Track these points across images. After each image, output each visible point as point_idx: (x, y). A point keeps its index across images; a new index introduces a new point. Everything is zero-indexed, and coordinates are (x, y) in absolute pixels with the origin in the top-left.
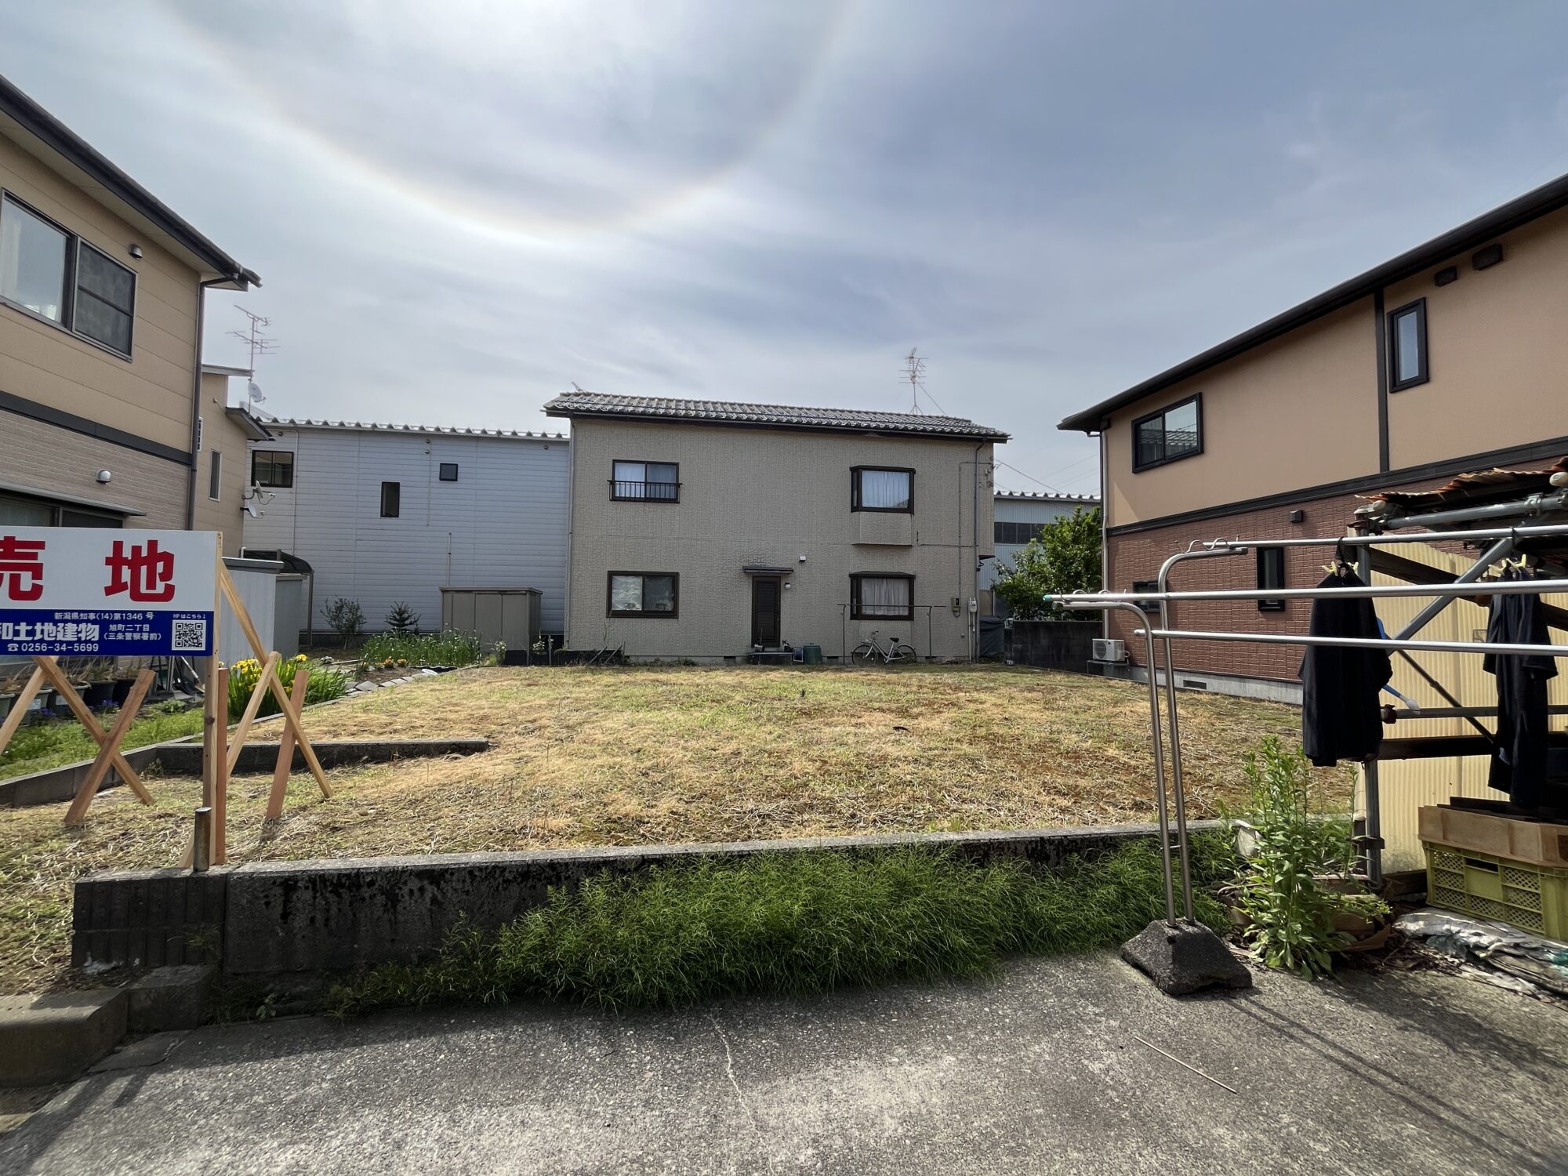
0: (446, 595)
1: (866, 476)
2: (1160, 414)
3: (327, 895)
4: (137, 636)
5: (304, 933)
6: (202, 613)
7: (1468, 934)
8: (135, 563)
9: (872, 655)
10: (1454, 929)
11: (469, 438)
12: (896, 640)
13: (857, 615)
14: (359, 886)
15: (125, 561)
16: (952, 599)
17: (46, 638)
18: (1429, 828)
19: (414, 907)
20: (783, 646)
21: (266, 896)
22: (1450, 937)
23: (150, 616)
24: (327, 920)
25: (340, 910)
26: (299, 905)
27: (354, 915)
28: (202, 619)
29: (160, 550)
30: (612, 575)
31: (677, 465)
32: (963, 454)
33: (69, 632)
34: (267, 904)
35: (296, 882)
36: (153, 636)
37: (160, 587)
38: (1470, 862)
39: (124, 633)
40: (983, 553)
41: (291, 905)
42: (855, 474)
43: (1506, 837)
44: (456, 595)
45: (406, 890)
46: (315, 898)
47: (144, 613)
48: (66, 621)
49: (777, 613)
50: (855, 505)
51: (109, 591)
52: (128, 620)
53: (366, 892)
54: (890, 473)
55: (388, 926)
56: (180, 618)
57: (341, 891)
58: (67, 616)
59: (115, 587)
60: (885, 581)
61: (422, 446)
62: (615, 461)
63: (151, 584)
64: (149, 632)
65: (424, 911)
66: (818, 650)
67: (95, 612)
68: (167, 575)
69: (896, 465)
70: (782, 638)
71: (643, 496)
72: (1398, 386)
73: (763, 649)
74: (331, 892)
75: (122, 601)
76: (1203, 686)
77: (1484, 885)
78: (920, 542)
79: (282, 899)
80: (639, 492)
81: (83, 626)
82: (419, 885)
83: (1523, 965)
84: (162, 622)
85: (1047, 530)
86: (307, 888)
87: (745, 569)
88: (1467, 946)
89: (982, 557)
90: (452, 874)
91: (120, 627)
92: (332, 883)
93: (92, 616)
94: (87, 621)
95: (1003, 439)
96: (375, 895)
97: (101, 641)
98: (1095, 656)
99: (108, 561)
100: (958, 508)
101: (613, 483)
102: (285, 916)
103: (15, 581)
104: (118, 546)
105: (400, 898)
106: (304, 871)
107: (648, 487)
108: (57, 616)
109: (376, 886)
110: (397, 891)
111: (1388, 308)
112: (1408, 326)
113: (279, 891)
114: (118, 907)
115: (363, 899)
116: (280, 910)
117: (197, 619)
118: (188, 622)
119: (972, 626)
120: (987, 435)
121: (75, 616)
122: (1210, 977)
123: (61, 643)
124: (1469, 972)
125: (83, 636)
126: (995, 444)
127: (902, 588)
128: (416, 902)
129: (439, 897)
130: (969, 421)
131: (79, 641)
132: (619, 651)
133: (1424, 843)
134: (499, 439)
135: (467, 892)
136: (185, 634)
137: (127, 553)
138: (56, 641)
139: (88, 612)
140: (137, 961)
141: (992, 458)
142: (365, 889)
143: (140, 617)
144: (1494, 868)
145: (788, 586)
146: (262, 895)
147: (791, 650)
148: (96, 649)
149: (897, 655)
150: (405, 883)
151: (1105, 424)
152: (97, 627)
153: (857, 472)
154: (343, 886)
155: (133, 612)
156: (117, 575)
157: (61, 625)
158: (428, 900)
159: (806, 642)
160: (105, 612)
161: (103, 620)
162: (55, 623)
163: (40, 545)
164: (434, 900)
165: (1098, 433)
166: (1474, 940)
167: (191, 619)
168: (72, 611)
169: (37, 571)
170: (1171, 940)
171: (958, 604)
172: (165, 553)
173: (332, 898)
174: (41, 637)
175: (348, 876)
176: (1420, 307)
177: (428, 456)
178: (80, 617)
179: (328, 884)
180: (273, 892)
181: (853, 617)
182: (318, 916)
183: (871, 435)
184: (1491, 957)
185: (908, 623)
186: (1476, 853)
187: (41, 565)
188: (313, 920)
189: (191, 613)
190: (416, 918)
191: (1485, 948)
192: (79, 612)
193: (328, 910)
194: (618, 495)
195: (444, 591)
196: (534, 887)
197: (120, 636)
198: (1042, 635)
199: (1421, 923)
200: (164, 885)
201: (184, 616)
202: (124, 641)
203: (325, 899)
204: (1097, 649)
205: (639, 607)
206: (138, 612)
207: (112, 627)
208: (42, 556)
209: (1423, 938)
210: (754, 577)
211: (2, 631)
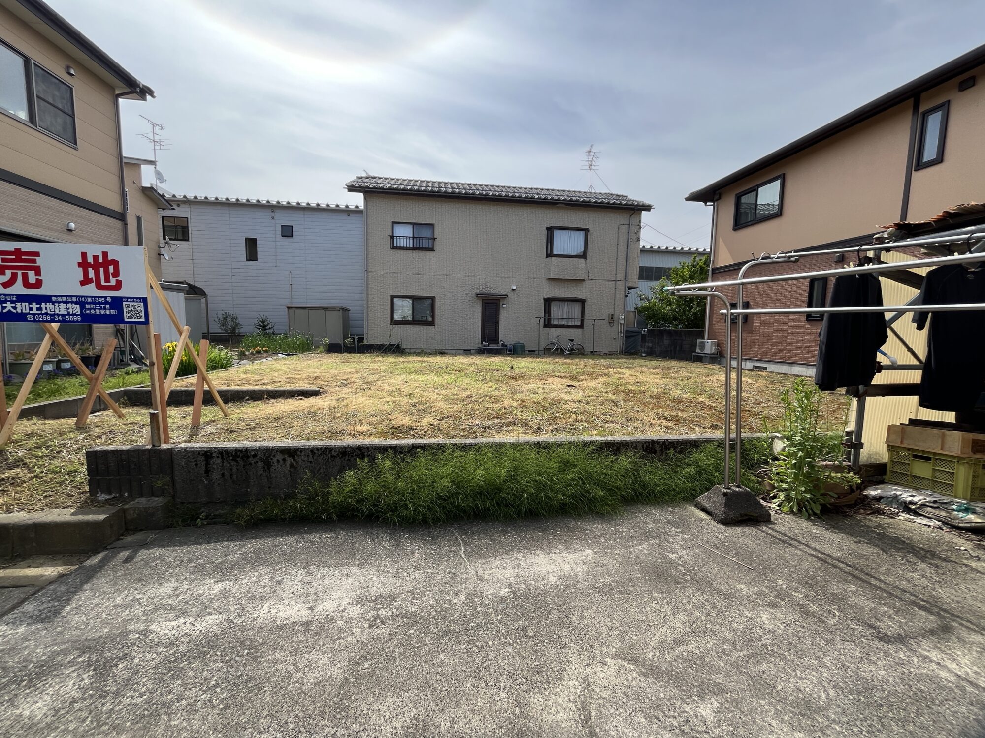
0: (291, 311)
1: (557, 234)
2: (755, 189)
3: (230, 461)
4: (103, 312)
5: (219, 482)
6: (140, 298)
7: (906, 496)
8: (96, 266)
9: (557, 350)
10: (898, 493)
11: (299, 208)
12: (572, 341)
13: (548, 324)
14: (248, 457)
15: (90, 265)
16: (609, 315)
17: (49, 312)
18: (893, 437)
19: (280, 469)
20: (501, 343)
21: (195, 461)
22: (896, 498)
23: (109, 299)
24: (231, 475)
25: (238, 470)
26: (215, 467)
27: (246, 473)
28: (140, 302)
29: (110, 259)
30: (392, 297)
31: (433, 225)
32: (621, 219)
33: (62, 309)
34: (196, 465)
35: (212, 453)
36: (113, 312)
37: (113, 282)
38: (915, 456)
39: (95, 310)
40: (630, 285)
41: (209, 466)
42: (549, 232)
43: (940, 441)
44: (297, 311)
45: (275, 460)
46: (223, 462)
47: (105, 297)
48: (59, 302)
49: (497, 323)
50: (549, 253)
51: (83, 283)
52: (96, 302)
53: (252, 460)
54: (572, 231)
55: (266, 480)
56: (127, 301)
57: (238, 459)
58: (60, 299)
59: (86, 282)
60: (566, 303)
61: (268, 214)
62: (393, 223)
63: (107, 280)
64: (110, 309)
65: (287, 472)
66: (523, 346)
67: (76, 296)
68: (116, 274)
69: (576, 226)
70: (500, 339)
71: (411, 246)
72: (920, 165)
73: (488, 345)
74: (232, 460)
75: (91, 290)
76: (765, 369)
77: (922, 469)
78: (590, 278)
79: (205, 462)
80: (409, 243)
81: (70, 305)
82: (282, 458)
83: (937, 512)
84: (117, 303)
85: (673, 271)
86: (218, 457)
87: (477, 294)
88: (905, 502)
89: (630, 288)
90: (301, 451)
91: (92, 306)
92: (232, 455)
93: (74, 299)
94: (72, 302)
95: (648, 208)
96: (257, 462)
97: (82, 315)
98: (698, 351)
99: (80, 265)
100: (615, 255)
101: (392, 237)
102: (207, 472)
103: (25, 277)
104: (84, 255)
105: (272, 464)
106: (215, 448)
107: (415, 240)
108: (54, 299)
109: (258, 457)
110: (270, 460)
111: (922, 109)
112: (934, 122)
113: (202, 458)
114: (112, 464)
115: (251, 464)
116: (203, 468)
117: (137, 302)
118: (132, 303)
119: (621, 333)
120: (637, 205)
121: (64, 299)
122: (746, 515)
123: (58, 315)
124: (904, 516)
125: (70, 311)
126: (643, 212)
127: (577, 307)
128: (281, 466)
129: (294, 464)
130: (627, 197)
131: (69, 314)
132: (398, 345)
133: (888, 446)
134: (318, 209)
135: (311, 462)
136: (132, 311)
137: (90, 260)
138: (55, 314)
139: (72, 296)
140: (126, 495)
141: (640, 222)
142: (251, 458)
143: (103, 300)
144: (929, 459)
145: (504, 306)
146: (193, 460)
147: (506, 346)
148: (80, 319)
149: (572, 350)
150: (274, 456)
151: (717, 197)
152: (78, 306)
153: (550, 230)
154: (238, 456)
155: (99, 297)
156: (86, 274)
157: (57, 304)
158: (288, 465)
159: (515, 341)
160: (82, 297)
161: (81, 302)
162: (53, 303)
163: (37, 254)
164: (291, 466)
165: (712, 203)
166: (909, 499)
167: (134, 302)
168: (62, 296)
169: (38, 270)
170: (725, 495)
171: (612, 318)
172: (113, 260)
173: (233, 463)
174: (46, 311)
175: (241, 451)
176: (945, 108)
177: (273, 221)
178: (67, 300)
179: (230, 455)
180: (199, 458)
181: (545, 326)
182: (226, 473)
183: (561, 205)
184: (918, 508)
185: (580, 330)
186: (920, 451)
187: (39, 267)
188: (223, 475)
189: (134, 298)
190: (282, 475)
191: (915, 504)
192: (67, 296)
193: (231, 470)
194: (395, 245)
195: (289, 308)
196: (349, 460)
197: (93, 312)
198: (665, 338)
199: (879, 491)
200: (137, 453)
201: (129, 300)
202: (95, 315)
203: (229, 463)
204: (699, 346)
205: (410, 319)
206: (101, 297)
207: (88, 306)
208: (39, 262)
209: (879, 499)
210: (483, 299)
211: (22, 307)
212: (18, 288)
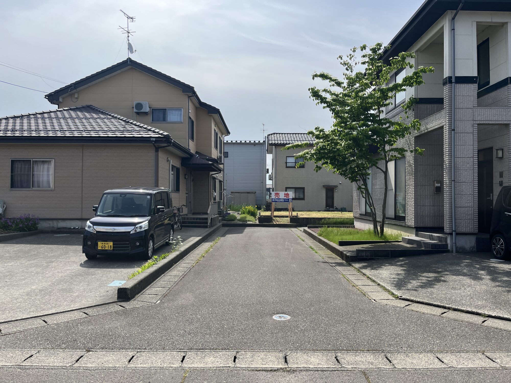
8: (286, 194)
11: (231, 144)
19: (312, 220)
20: (335, 208)
21: (302, 219)
30: (286, 188)
33: (282, 200)
44: (236, 194)
49: (333, 198)
52: (286, 199)
62: (287, 157)
66: (345, 209)
68: (289, 195)
70: (335, 205)
73: (329, 208)
75: (285, 198)
80: (293, 165)
82: (312, 218)
84: (288, 199)
86: (305, 219)
87: (324, 186)
101: (286, 163)
106: (305, 217)
107: (296, 163)
117: (291, 199)
134: (240, 143)
145: (336, 191)
147: (337, 208)
159: (342, 207)
161: (284, 199)
169: (279, 195)
178: (282, 199)
193: (307, 220)
194: (288, 166)
195: (232, 193)
205: (294, 197)
208: (280, 194)
210: (326, 188)
211: (277, 200)
212: (277, 198)
